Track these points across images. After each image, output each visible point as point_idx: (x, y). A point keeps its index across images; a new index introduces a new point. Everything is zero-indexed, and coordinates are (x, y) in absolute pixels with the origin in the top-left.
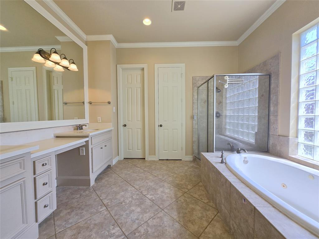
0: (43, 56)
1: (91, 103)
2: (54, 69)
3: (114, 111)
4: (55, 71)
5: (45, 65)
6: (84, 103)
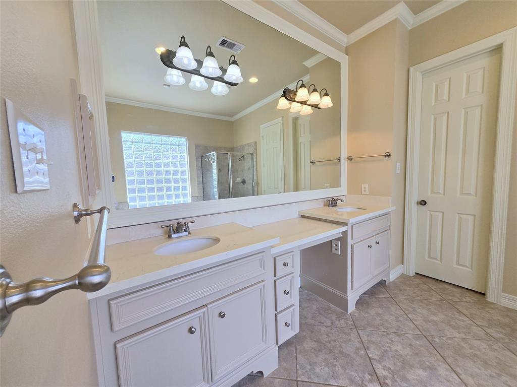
0: (288, 98)
1: (351, 160)
2: (301, 113)
3: (398, 172)
4: (302, 116)
5: (290, 111)
6: (339, 159)
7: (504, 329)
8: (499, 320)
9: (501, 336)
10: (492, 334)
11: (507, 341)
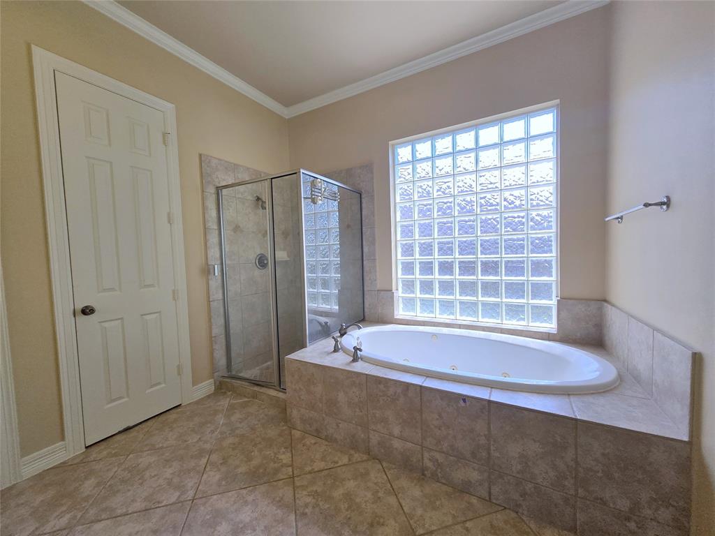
7: (62, 505)
8: (42, 501)
9: (68, 516)
10: (58, 528)
11: (79, 515)
